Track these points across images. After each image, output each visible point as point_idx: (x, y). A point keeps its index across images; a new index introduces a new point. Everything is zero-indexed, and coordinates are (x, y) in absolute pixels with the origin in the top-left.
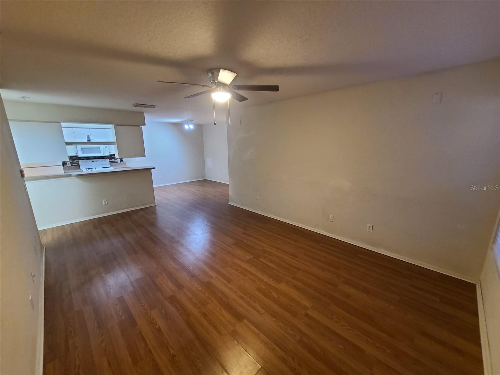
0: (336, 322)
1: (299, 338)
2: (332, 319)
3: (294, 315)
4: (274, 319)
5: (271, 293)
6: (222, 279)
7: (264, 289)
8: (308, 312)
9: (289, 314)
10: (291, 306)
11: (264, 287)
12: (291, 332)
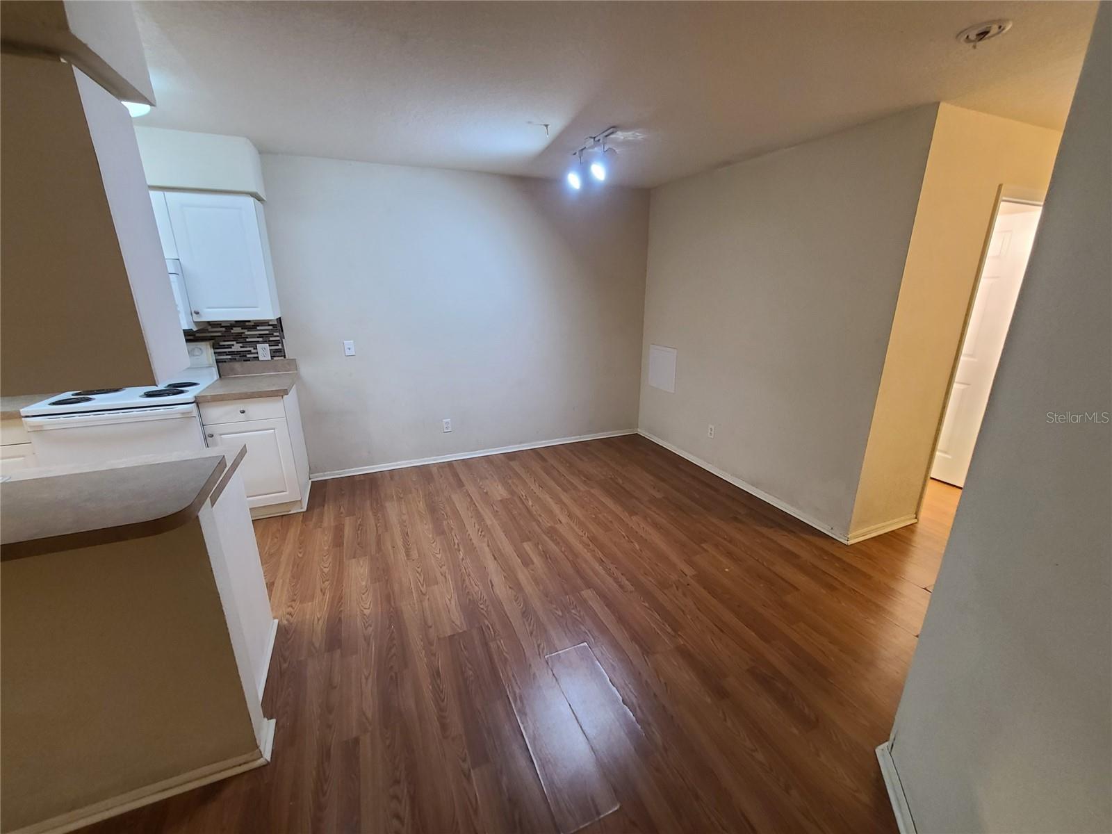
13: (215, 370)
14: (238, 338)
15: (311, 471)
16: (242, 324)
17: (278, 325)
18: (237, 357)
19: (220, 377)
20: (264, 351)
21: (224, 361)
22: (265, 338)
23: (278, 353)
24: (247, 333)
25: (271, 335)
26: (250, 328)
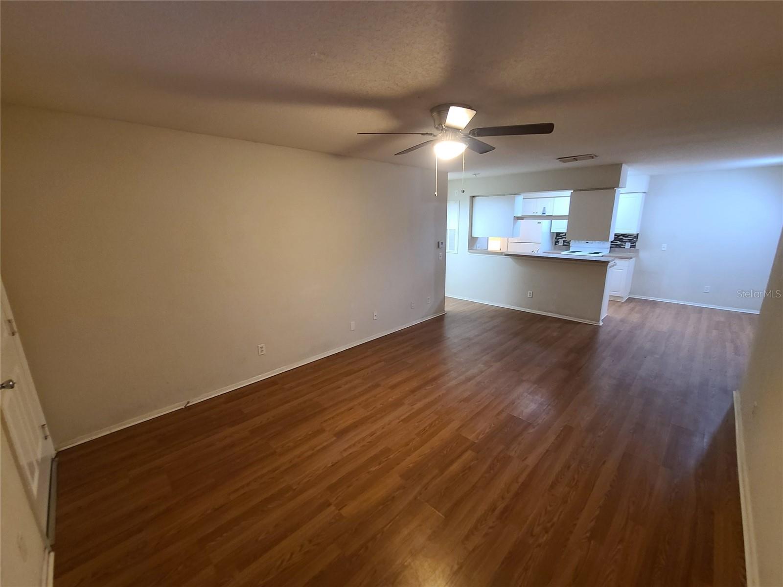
0: (302, 546)
1: (294, 488)
2: (310, 541)
3: (332, 488)
4: (330, 465)
5: (380, 464)
6: (409, 414)
7: (389, 456)
8: (332, 508)
9: (334, 481)
10: (349, 487)
11: (391, 456)
12: (305, 480)
13: (609, 249)
14: (621, 240)
15: (630, 293)
16: (623, 235)
17: (637, 236)
18: (617, 246)
19: (610, 252)
20: (628, 245)
21: (612, 247)
22: (630, 241)
23: (633, 246)
24: (624, 238)
25: (633, 240)
26: (626, 237)
